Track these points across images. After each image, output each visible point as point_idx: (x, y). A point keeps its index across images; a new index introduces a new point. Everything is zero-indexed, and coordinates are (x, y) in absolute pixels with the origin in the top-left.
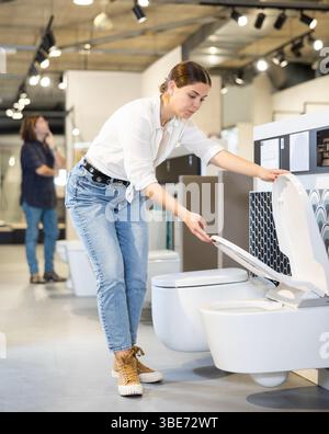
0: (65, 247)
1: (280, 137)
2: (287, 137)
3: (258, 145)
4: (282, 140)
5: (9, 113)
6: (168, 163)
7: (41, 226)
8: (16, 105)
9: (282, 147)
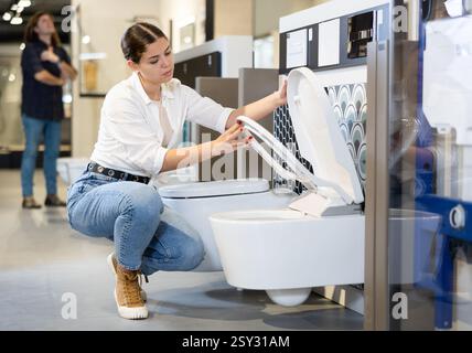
0: (67, 165)
1: (308, 28)
2: (315, 27)
3: (284, 37)
4: (311, 30)
5: (7, 17)
6: (185, 65)
7: (42, 148)
8: (14, 8)
9: (310, 39)
